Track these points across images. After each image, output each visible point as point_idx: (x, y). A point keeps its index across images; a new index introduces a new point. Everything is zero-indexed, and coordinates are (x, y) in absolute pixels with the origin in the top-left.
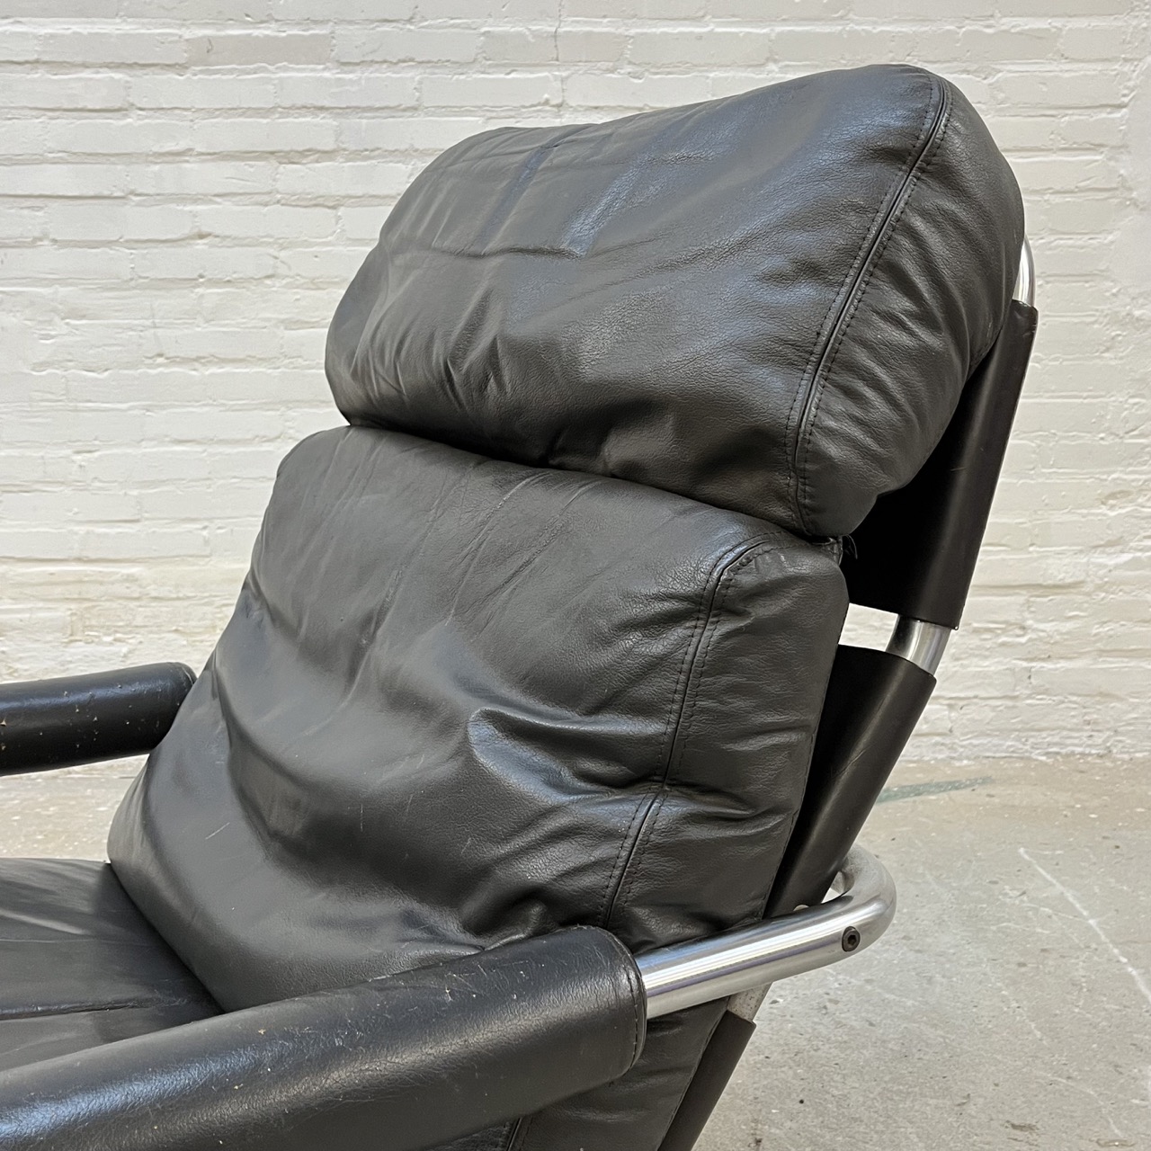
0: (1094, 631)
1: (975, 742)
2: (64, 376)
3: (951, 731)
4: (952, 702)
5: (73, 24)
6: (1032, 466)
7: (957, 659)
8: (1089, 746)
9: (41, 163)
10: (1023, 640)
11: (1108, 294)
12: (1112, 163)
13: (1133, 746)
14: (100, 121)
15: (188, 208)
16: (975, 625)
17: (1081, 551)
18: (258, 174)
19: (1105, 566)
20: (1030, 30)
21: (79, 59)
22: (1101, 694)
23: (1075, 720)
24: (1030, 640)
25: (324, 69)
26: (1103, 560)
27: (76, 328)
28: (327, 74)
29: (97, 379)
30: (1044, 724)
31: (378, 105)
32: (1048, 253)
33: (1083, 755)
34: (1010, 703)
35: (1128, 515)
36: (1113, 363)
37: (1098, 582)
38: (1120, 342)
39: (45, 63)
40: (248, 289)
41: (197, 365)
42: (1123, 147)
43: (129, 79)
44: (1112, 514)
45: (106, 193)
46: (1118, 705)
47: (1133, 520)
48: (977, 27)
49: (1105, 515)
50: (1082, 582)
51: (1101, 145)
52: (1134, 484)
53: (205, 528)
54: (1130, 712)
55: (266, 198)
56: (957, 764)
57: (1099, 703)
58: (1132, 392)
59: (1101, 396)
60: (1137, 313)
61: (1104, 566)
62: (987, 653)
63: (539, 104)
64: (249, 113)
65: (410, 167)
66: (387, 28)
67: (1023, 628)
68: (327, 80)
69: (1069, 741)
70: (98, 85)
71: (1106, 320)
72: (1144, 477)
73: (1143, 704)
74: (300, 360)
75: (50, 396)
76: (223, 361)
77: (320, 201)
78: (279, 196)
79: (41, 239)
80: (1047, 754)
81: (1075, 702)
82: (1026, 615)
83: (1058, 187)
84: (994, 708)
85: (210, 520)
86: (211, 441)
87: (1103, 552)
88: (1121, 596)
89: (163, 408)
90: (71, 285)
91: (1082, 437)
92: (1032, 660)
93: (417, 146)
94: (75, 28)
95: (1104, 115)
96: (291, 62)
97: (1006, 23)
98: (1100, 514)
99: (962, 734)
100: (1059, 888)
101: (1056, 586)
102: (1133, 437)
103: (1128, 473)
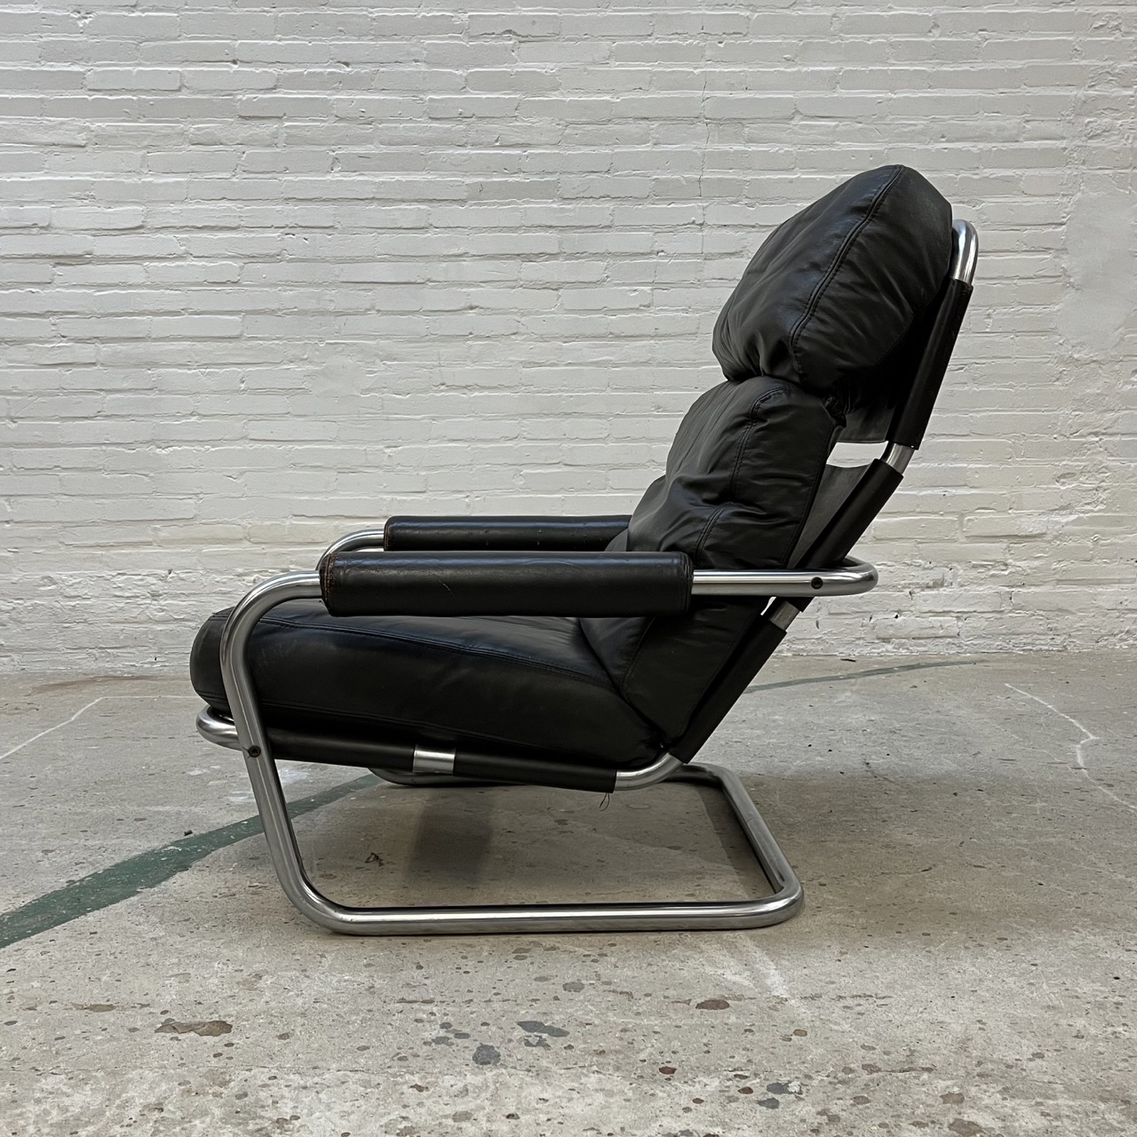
0: (1053, 567)
1: (975, 642)
2: (381, 398)
3: (958, 635)
4: (959, 615)
6: (1009, 457)
7: (962, 586)
8: (1051, 645)
9: (373, 261)
10: (1006, 573)
11: (1057, 344)
12: (1057, 260)
13: (1082, 645)
14: (411, 235)
15: (464, 290)
16: (974, 562)
17: (1044, 513)
18: (510, 268)
19: (1059, 523)
20: (1002, 176)
21: (399, 197)
22: (1060, 610)
23: (1042, 628)
24: (1011, 573)
25: (554, 202)
26: (1058, 519)
27: (390, 366)
28: (555, 206)
29: (402, 400)
30: (1021, 631)
31: (586, 225)
32: (1017, 317)
33: (1048, 650)
34: (999, 616)
35: (1074, 489)
36: (1061, 388)
37: (1055, 533)
38: (1065, 375)
39: (378, 199)
40: (499, 341)
41: (465, 391)
42: (1064, 250)
43: (428, 208)
44: (1063, 488)
45: (413, 281)
46: (1070, 617)
47: (1077, 492)
48: (967, 174)
49: (1058, 489)
50: (1044, 534)
51: (1050, 249)
52: (1077, 468)
53: (468, 497)
54: (1078, 622)
55: (513, 284)
56: (963, 655)
57: (1058, 615)
58: (1074, 407)
59: (1055, 410)
60: (1076, 356)
61: (1057, 523)
62: (982, 582)
63: (688, 224)
64: (504, 229)
65: (605, 263)
66: (593, 176)
67: (1006, 565)
68: (554, 209)
69: (1037, 642)
70: (409, 213)
71: (1056, 361)
72: (1084, 464)
73: (1088, 617)
74: (532, 387)
75: (371, 411)
76: (483, 388)
77: (548, 285)
78: (522, 283)
79: (370, 310)
80: (1023, 650)
81: (1042, 616)
82: (1007, 556)
83: (1022, 275)
84: (987, 619)
85: (471, 491)
86: (472, 440)
87: (1058, 514)
88: (1071, 544)
89: (443, 418)
90: (388, 339)
91: (1041, 437)
92: (1012, 587)
93: (610, 251)
94: (397, 178)
95: (1051, 230)
96: (531, 198)
97: (988, 172)
98: (1055, 488)
99: (966, 637)
100: (1030, 696)
101: (1026, 536)
102: (1075, 437)
103: (1074, 461)
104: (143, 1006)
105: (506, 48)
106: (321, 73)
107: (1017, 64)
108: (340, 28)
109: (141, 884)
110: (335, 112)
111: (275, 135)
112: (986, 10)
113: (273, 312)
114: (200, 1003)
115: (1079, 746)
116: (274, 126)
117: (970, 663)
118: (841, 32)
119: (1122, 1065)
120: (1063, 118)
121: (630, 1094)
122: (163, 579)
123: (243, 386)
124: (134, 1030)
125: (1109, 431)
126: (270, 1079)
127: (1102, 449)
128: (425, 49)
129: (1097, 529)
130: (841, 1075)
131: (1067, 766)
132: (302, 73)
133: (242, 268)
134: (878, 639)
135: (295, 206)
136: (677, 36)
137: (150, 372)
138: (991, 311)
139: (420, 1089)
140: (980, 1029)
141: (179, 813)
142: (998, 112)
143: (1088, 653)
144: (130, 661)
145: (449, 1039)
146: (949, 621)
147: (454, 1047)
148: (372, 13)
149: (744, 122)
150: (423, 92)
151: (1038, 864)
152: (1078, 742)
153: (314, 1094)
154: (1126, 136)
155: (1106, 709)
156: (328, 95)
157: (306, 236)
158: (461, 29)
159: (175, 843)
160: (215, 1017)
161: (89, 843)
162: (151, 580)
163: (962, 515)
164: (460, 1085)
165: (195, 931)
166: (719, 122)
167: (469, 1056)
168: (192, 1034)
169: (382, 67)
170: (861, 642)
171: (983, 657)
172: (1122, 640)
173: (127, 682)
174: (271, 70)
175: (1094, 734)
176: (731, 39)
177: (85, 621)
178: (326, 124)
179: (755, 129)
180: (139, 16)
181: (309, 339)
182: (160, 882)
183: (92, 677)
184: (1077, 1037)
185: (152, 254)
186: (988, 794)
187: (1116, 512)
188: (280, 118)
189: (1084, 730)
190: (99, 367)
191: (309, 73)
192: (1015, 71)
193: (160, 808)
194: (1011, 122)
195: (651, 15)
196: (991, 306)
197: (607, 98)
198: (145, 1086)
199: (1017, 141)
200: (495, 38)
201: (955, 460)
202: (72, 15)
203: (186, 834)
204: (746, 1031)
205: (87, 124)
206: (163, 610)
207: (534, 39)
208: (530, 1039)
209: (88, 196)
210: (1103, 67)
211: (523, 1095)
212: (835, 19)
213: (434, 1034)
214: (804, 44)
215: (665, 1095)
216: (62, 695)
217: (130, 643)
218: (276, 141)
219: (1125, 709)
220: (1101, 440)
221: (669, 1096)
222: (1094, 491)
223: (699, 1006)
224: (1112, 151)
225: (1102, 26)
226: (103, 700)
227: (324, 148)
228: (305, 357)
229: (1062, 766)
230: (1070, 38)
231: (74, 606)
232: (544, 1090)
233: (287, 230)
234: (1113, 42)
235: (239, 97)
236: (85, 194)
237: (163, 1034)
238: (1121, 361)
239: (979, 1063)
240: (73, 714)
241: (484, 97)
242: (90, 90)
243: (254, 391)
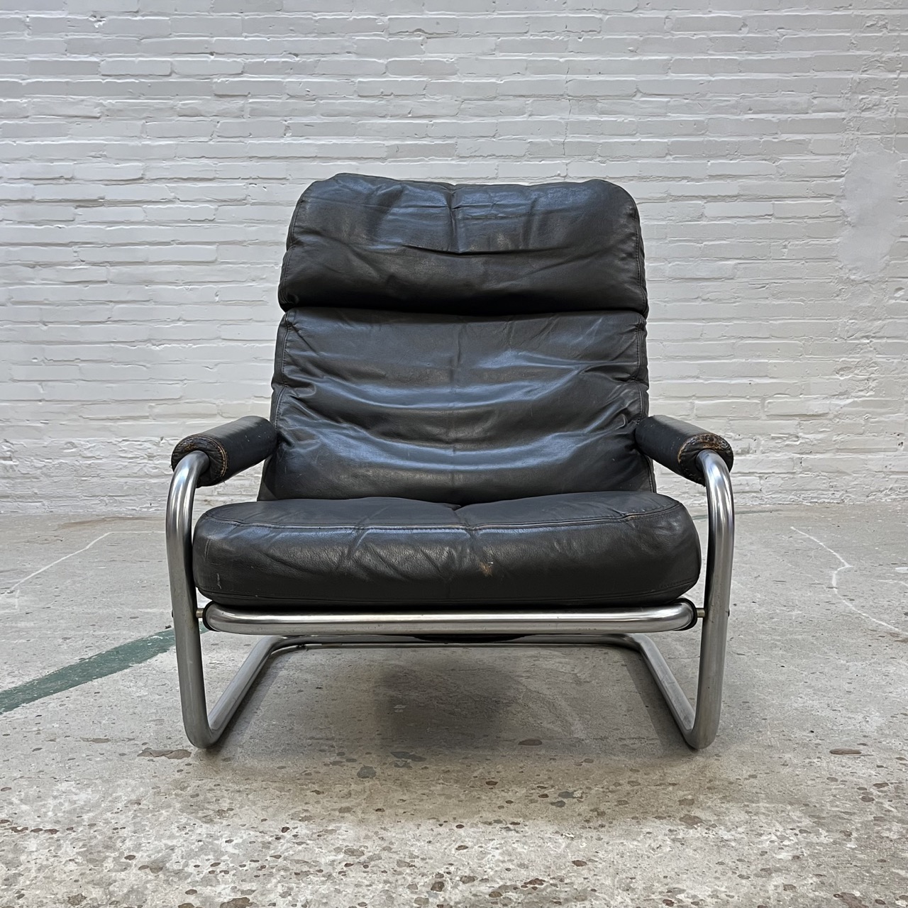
0: (834, 439)
1: (773, 496)
3: (761, 490)
4: (761, 475)
5: (334, 139)
6: (800, 354)
7: (763, 453)
8: (833, 499)
10: (798, 443)
11: (837, 268)
12: (838, 204)
13: (855, 499)
16: (773, 435)
17: (827, 398)
19: (839, 405)
21: (335, 156)
22: (838, 472)
23: (825, 485)
24: (801, 443)
26: (838, 402)
28: (453, 162)
30: (808, 487)
32: (807, 247)
33: (829, 503)
34: (791, 476)
35: (849, 379)
36: (840, 302)
37: (836, 413)
38: (844, 292)
39: (319, 157)
42: (843, 196)
44: (842, 378)
46: (847, 477)
47: (853, 382)
48: (769, 138)
49: (838, 379)
50: (827, 413)
52: (852, 363)
54: (853, 481)
56: (764, 506)
57: (837, 476)
58: (851, 317)
59: (835, 319)
60: (852, 277)
62: (779, 450)
63: (555, 176)
66: (483, 140)
67: (798, 437)
68: (452, 164)
69: (821, 496)
71: (836, 281)
72: (858, 360)
73: (861, 477)
80: (810, 502)
81: (825, 476)
82: (799, 430)
83: (811, 216)
84: (783, 478)
87: (837, 398)
88: (847, 421)
91: (824, 340)
92: (802, 454)
94: (334, 141)
95: (833, 181)
96: (436, 157)
97: (784, 137)
98: (835, 379)
99: (766, 492)
100: (808, 536)
101: (813, 415)
102: (851, 340)
103: (850, 358)
104: (130, 740)
105: (416, 42)
106: (277, 62)
107: (807, 54)
108: (291, 28)
109: (133, 661)
110: (287, 91)
111: (242, 109)
112: (784, 13)
113: (240, 243)
114: (170, 738)
115: (836, 572)
116: (241, 102)
117: (767, 512)
118: (672, 29)
119: (810, 782)
120: (842, 95)
121: (463, 797)
122: (157, 444)
123: (217, 299)
124: (124, 754)
125: (877, 335)
126: (215, 786)
127: (872, 349)
128: (356, 44)
129: (867, 410)
130: (612, 787)
131: (823, 586)
132: (263, 62)
133: (216, 209)
134: (699, 493)
135: (257, 162)
136: (547, 33)
137: (147, 288)
138: (787, 243)
139: (318, 793)
140: (716, 760)
141: (162, 614)
142: (792, 91)
143: (859, 505)
144: (132, 506)
145: (342, 762)
146: (754, 480)
147: (345, 768)
148: (315, 16)
149: (598, 99)
150: (354, 76)
151: (784, 653)
152: (836, 569)
153: (245, 795)
154: (891, 109)
155: (863, 546)
156: (282, 78)
157: (265, 185)
158: (383, 29)
159: (159, 634)
160: (180, 747)
161: (95, 633)
162: (147, 445)
163: (764, 399)
164: (346, 791)
165: (169, 692)
166: (578, 99)
167: (354, 773)
168: (163, 758)
169: (323, 57)
170: (686, 495)
171: (779, 507)
172: (887, 495)
173: (128, 521)
174: (239, 60)
175: (849, 563)
176: (588, 35)
177: (98, 476)
178: (280, 101)
179: (606, 104)
180: (140, 20)
181: (267, 263)
182: (146, 659)
183: (103, 517)
184: (783, 765)
185: (149, 199)
186: (760, 605)
187: (882, 397)
188: (246, 96)
189: (843, 561)
190: (109, 284)
191: (267, 62)
192: (805, 59)
193: (149, 610)
194: (803, 99)
195: (527, 18)
196: (786, 240)
197: (493, 80)
198: (129, 789)
199: (807, 113)
200: (408, 35)
201: (759, 356)
202: (91, 19)
203: (167, 628)
204: (551, 759)
205: (101, 101)
206: (156, 468)
207: (438, 36)
208: (398, 763)
209: (101, 155)
210: (873, 56)
211: (389, 797)
212: (667, 20)
213: (332, 759)
214: (644, 40)
215: (488, 798)
216: (80, 530)
217: (131, 492)
218: (243, 113)
219: (877, 546)
220: (871, 341)
221: (490, 799)
222: (866, 381)
223: (521, 743)
224: (880, 120)
225: (872, 25)
226: (109, 535)
227: (279, 119)
228: (264, 277)
229: (820, 586)
230: (848, 34)
231: (90, 464)
232: (404, 794)
233: (251, 181)
234: (881, 37)
235: (215, 80)
236: (99, 153)
237: (143, 757)
238: (887, 281)
239: (710, 781)
240: (88, 544)
241: (400, 80)
242: (103, 75)
243: (226, 303)
